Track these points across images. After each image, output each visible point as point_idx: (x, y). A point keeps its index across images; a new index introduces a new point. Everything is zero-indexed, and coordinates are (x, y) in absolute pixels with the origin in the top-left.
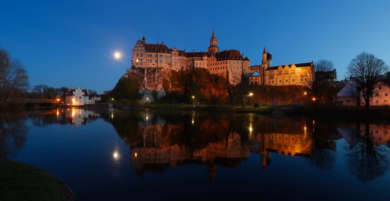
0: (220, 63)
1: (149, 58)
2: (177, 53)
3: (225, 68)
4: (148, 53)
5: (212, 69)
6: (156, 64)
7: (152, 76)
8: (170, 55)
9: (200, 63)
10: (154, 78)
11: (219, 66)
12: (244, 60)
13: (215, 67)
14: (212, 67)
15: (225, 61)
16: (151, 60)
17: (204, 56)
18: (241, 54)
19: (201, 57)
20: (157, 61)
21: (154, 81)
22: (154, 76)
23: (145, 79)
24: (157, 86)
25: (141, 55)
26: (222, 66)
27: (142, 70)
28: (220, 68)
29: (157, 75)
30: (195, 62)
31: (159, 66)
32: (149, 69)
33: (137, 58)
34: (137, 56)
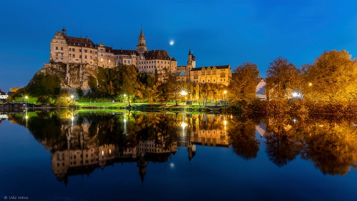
0: (149, 62)
1: (72, 53)
2: (104, 49)
3: (154, 67)
4: (70, 47)
5: (141, 68)
6: (80, 59)
7: (76, 72)
8: (96, 50)
9: (129, 61)
10: (78, 75)
11: (148, 65)
12: (172, 60)
13: (144, 65)
14: (141, 65)
15: (154, 61)
16: (74, 55)
17: (132, 54)
18: (168, 54)
19: (130, 55)
20: (81, 57)
21: (78, 78)
22: (78, 73)
23: (68, 75)
24: (81, 83)
25: (62, 48)
26: (151, 65)
27: (64, 66)
28: (149, 67)
29: (81, 72)
30: (124, 59)
31: (84, 62)
32: (71, 65)
33: (57, 51)
34: (57, 48)
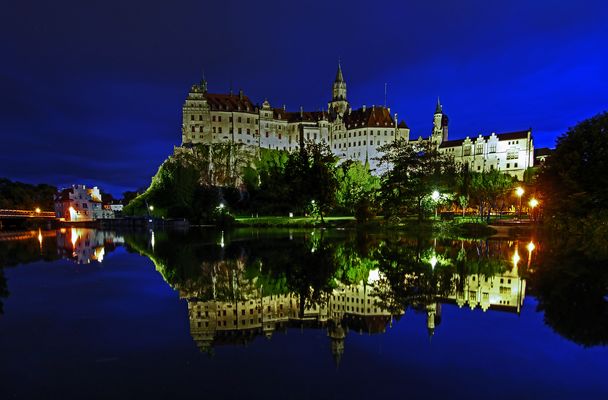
0: (353, 134)
1: (217, 125)
2: (271, 113)
3: (362, 143)
4: (213, 113)
5: (338, 147)
6: (230, 136)
7: (224, 161)
8: (257, 117)
9: (315, 135)
10: (228, 166)
11: (351, 140)
12: (399, 127)
13: (342, 141)
14: (338, 141)
15: (362, 130)
16: (220, 131)
17: (322, 119)
18: (393, 115)
19: (317, 121)
20: (231, 132)
21: (228, 170)
22: (228, 161)
23: (211, 166)
24: (234, 179)
25: (201, 117)
26: (357, 139)
27: (204, 149)
29: (232, 160)
30: (306, 131)
31: (237, 141)
32: (217, 146)
33: (193, 123)
34: (193, 119)
